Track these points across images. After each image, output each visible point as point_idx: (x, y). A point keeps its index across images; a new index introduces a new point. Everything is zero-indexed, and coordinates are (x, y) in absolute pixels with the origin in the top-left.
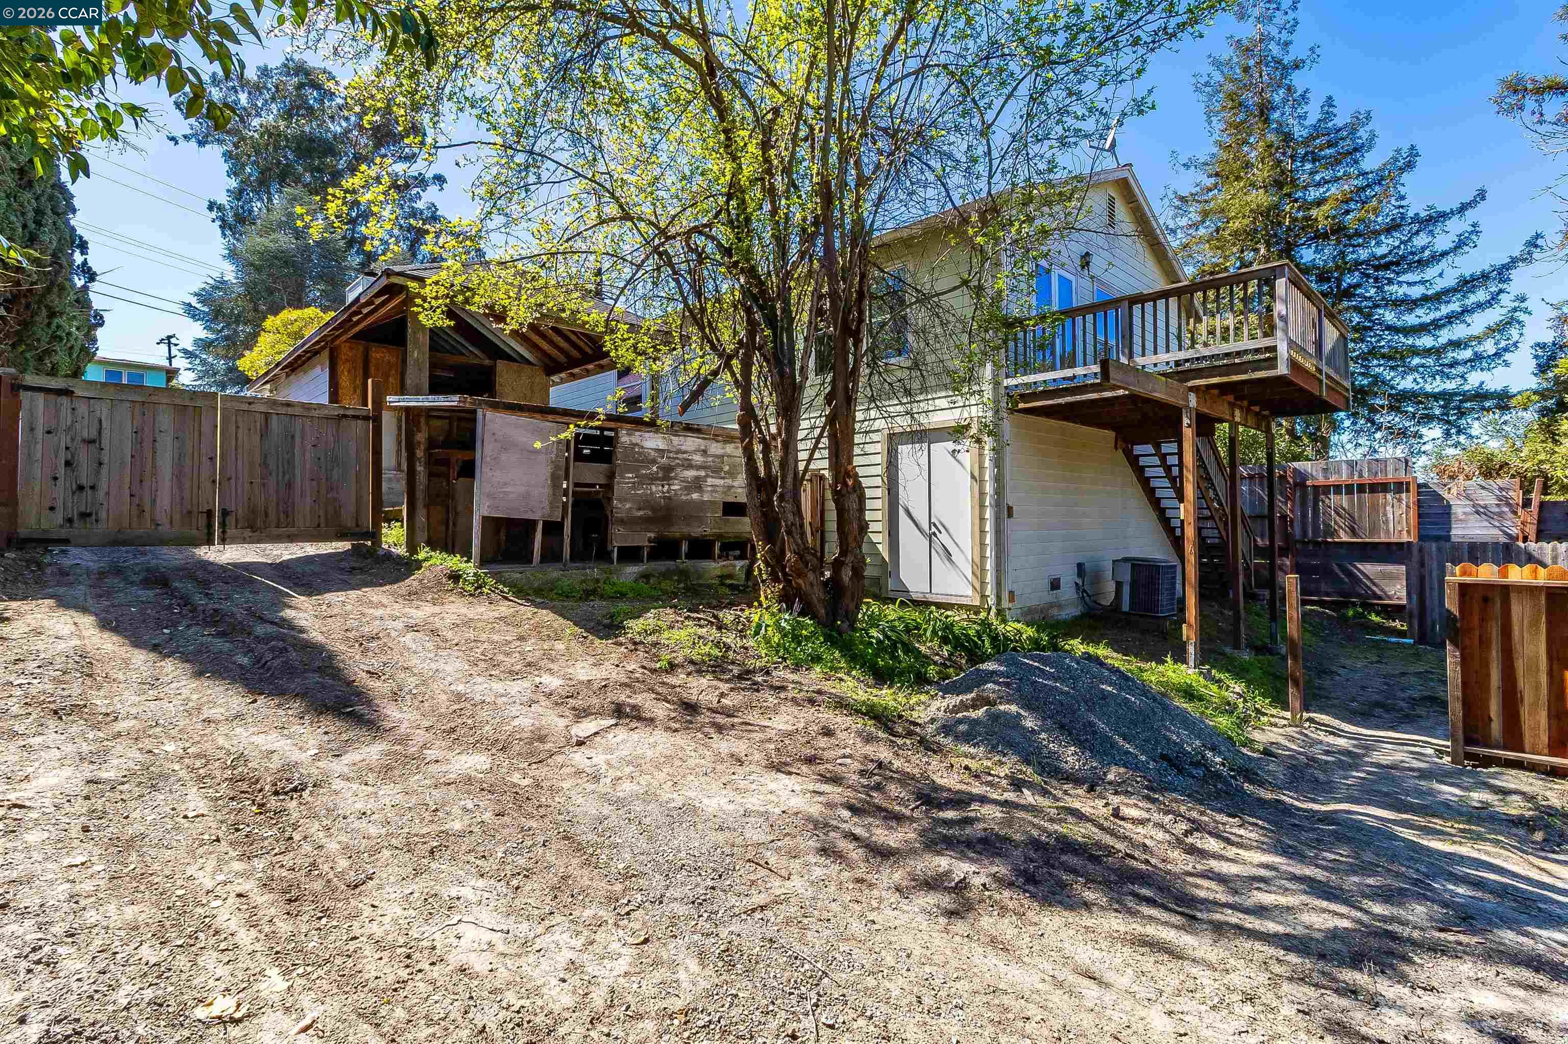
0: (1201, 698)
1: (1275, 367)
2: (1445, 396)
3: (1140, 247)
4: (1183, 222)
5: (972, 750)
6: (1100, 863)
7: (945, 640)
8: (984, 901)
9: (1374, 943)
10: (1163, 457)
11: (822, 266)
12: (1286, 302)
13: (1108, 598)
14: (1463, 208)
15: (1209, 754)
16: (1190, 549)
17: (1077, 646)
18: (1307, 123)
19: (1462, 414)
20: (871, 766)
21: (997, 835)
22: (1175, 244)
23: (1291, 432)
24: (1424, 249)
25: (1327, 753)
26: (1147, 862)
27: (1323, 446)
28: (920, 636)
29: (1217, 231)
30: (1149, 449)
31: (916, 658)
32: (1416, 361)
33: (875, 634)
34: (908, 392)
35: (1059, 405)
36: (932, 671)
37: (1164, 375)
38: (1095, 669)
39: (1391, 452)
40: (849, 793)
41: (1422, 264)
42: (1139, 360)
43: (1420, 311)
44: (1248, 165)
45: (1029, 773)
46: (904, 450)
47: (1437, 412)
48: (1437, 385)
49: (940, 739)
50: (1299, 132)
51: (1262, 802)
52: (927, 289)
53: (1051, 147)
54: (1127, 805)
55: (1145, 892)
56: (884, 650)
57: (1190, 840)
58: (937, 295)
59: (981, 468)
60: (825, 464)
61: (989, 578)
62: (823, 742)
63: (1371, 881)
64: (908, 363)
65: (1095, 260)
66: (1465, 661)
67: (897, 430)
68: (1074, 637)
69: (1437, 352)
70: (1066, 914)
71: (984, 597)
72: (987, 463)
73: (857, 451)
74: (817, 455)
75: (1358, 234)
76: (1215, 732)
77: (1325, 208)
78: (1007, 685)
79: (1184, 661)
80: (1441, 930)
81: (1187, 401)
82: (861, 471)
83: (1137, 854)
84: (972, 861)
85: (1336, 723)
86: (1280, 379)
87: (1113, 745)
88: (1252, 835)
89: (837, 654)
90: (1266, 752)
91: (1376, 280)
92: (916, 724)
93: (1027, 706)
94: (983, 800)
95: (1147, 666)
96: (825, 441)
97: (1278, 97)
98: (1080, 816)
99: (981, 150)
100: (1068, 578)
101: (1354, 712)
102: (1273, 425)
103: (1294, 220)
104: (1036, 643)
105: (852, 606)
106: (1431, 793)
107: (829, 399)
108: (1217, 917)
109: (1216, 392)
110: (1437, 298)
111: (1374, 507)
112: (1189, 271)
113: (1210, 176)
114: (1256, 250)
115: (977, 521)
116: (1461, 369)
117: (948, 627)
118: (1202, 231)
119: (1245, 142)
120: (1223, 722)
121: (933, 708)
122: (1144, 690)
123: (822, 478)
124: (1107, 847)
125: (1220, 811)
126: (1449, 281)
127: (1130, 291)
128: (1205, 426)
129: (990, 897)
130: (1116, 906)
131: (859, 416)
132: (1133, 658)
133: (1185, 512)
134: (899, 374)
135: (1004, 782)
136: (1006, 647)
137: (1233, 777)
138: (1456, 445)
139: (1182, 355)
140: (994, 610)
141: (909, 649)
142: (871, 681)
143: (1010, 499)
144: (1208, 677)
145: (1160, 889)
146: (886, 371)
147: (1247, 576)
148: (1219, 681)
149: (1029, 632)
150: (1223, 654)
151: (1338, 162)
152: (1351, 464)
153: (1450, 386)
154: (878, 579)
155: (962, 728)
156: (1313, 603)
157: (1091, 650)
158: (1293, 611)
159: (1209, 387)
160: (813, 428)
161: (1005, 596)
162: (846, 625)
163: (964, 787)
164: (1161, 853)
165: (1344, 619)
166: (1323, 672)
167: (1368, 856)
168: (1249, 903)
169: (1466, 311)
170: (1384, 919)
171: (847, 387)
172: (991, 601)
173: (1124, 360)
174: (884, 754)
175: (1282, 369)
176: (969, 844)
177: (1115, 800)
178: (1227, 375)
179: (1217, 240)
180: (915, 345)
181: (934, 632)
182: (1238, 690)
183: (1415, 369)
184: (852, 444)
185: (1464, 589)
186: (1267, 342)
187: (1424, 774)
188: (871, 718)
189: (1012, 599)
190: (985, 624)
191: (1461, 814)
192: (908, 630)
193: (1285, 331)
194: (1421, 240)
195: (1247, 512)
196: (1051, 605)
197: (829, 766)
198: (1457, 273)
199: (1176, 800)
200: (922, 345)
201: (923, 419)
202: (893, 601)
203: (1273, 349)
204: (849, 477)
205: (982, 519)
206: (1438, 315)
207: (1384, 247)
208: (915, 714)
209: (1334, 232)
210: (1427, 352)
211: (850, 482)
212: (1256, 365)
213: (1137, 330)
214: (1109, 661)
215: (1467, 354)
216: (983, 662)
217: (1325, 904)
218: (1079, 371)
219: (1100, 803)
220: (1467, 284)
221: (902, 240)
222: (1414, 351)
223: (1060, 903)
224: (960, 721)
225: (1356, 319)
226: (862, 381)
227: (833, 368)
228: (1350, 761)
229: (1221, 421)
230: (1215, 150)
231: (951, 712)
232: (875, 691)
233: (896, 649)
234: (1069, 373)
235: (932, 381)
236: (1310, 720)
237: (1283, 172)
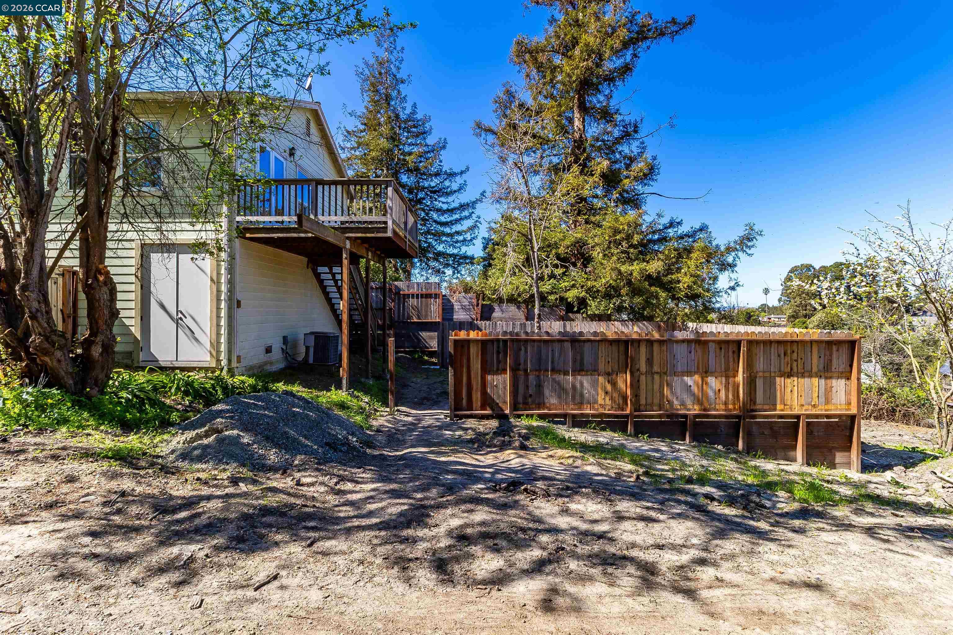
0: (348, 408)
1: (386, 232)
2: (453, 256)
3: (323, 152)
4: (348, 145)
5: (204, 466)
6: (286, 515)
7: (186, 393)
8: (206, 566)
9: (416, 512)
10: (334, 275)
11: (74, 99)
12: (392, 200)
13: (301, 357)
14: (462, 173)
15: (350, 437)
16: (345, 326)
17: (281, 386)
18: (406, 112)
19: (459, 265)
20: (114, 497)
21: (218, 519)
22: (343, 156)
23: (395, 266)
24: (448, 187)
25: (404, 425)
26: (314, 506)
27: (408, 274)
28: (166, 392)
29: (365, 154)
30: (326, 269)
31: (161, 409)
32: (444, 238)
33: (125, 395)
34: (158, 215)
35: (273, 238)
36: (174, 417)
37: (334, 228)
38: (290, 399)
39: (434, 279)
40: (92, 523)
41: (448, 194)
42: (321, 218)
43: (446, 216)
44: (379, 124)
45: (246, 472)
46: (155, 257)
47: (451, 262)
48: (451, 251)
49: (180, 464)
50: (402, 116)
51: (374, 457)
52: (176, 141)
53: (268, 74)
54: (305, 476)
55: (312, 524)
56: (133, 406)
57: (338, 487)
58: (185, 148)
59: (219, 274)
60: (77, 262)
61: (223, 348)
62: (65, 488)
63: (417, 483)
64: (160, 194)
65: (298, 153)
66: (455, 375)
67: (148, 242)
68: (279, 382)
69: (451, 235)
70: (263, 554)
71: (218, 361)
72: (223, 271)
73: (108, 253)
74: (67, 253)
75: (424, 174)
76: (355, 424)
77: (412, 157)
78: (232, 418)
79: (341, 388)
80: (442, 497)
81: (345, 244)
82: (112, 270)
83: (309, 503)
84: (198, 542)
85: (408, 410)
86: (389, 238)
87: (299, 443)
88: (368, 476)
89: (86, 415)
90: (378, 431)
91: (431, 197)
92: (158, 457)
93: (245, 429)
94: (209, 498)
95: (321, 394)
96: (76, 244)
97: (394, 94)
98: (274, 490)
99: (219, 57)
100: (277, 346)
101: (415, 403)
102: (387, 263)
103: (399, 159)
104: (254, 388)
105: (101, 376)
106: (442, 435)
107: (81, 209)
108: (349, 524)
109: (359, 241)
110: (451, 211)
111: (427, 305)
112: (350, 173)
113: (362, 124)
114: (383, 170)
115: (215, 310)
116: (459, 244)
117: (189, 384)
118: (357, 153)
119: (379, 112)
120: (359, 418)
121: (174, 443)
122: (318, 408)
123: (75, 273)
124: (291, 505)
125: (353, 467)
126: (456, 205)
127: (317, 177)
128: (354, 259)
129: (210, 562)
130: (294, 538)
131: (112, 227)
132: (314, 391)
133: (343, 306)
134: (151, 200)
135: (226, 483)
136: (233, 393)
137: (362, 447)
138: (457, 278)
139: (343, 219)
140: (226, 369)
141: (154, 403)
142: (119, 431)
143: (239, 295)
144: (352, 395)
145: (320, 519)
146: (139, 195)
147: (373, 340)
148: (358, 397)
149: (251, 381)
150: (361, 382)
151: (417, 136)
152: (418, 284)
153: (455, 251)
154: (130, 353)
155: (196, 452)
156: (401, 352)
157: (289, 388)
158: (391, 358)
159: (357, 238)
160: (64, 232)
161: (234, 359)
162: (95, 392)
163: (195, 493)
164: (322, 499)
165: (414, 358)
166: (405, 386)
167: (417, 472)
168: (364, 512)
169: (461, 219)
170: (421, 500)
171: (99, 201)
172: (224, 363)
173: (312, 217)
174: (127, 484)
175: (389, 234)
176: (197, 531)
177: (298, 475)
178: (365, 233)
179: (363, 158)
180: (166, 181)
181: (178, 389)
182: (366, 400)
183: (443, 242)
184: (104, 248)
185: (456, 341)
186: (383, 219)
187: (440, 428)
188: (116, 460)
189: (239, 361)
190: (219, 379)
191: (451, 442)
192: (155, 389)
193: (391, 215)
194: (447, 183)
195: (374, 305)
196: (266, 363)
197: (72, 506)
198: (459, 201)
199: (332, 467)
200: (172, 182)
201: (171, 236)
202: (143, 369)
203: (385, 223)
204: (101, 274)
205: (218, 309)
206: (452, 219)
207: (434, 182)
208: (158, 450)
209: (415, 170)
210: (448, 235)
211: (101, 278)
212: (379, 230)
213: (320, 200)
214: (300, 394)
215: (461, 238)
216: (214, 404)
217: (398, 501)
218: (286, 218)
219: (289, 479)
220: (462, 207)
221: (156, 101)
222: (444, 234)
223: (260, 548)
224: (195, 448)
225: (423, 214)
226: (115, 201)
227: (85, 185)
228: (413, 426)
229: (363, 258)
230: (365, 111)
231: (189, 442)
232: (122, 439)
233: (144, 404)
234: (279, 218)
235: (178, 209)
236: (398, 410)
237: (395, 133)
